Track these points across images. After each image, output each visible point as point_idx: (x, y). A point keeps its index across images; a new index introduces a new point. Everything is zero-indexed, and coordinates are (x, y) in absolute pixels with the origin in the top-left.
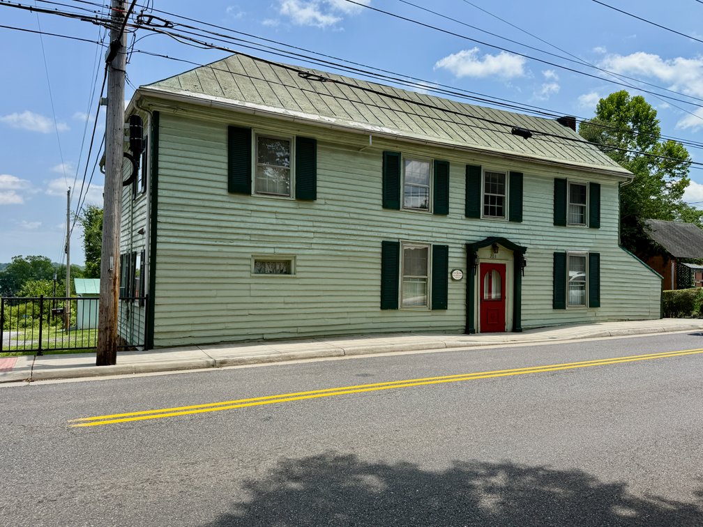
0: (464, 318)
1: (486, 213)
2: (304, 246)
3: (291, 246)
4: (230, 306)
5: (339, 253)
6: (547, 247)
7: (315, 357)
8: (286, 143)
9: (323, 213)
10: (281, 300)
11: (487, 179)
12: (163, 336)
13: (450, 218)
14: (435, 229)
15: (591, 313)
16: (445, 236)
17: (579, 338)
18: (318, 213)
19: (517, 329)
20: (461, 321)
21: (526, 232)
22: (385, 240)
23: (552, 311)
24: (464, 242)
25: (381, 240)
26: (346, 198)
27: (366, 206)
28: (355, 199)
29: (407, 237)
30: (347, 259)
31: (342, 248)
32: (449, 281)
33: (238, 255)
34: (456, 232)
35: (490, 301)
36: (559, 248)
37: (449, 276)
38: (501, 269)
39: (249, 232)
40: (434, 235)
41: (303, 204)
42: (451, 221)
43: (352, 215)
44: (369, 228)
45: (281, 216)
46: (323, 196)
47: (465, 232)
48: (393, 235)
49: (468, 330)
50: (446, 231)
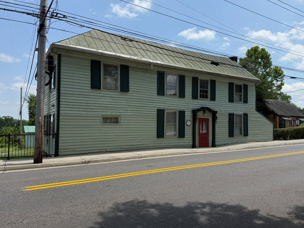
0: (192, 141)
1: (201, 97)
2: (124, 111)
3: (118, 111)
4: (92, 137)
5: (139, 114)
6: (226, 111)
7: (129, 159)
8: (116, 67)
9: (132, 97)
10: (114, 134)
11: (201, 83)
12: (63, 151)
13: (186, 99)
14: (179, 104)
15: (244, 139)
16: (183, 107)
17: (240, 149)
18: (130, 97)
19: (214, 145)
20: (191, 143)
21: (217, 105)
22: (159, 108)
23: (228, 138)
24: (192, 109)
25: (157, 108)
26: (142, 91)
27: (150, 94)
28: (146, 91)
29: (168, 107)
30: (142, 117)
31: (140, 112)
32: (186, 126)
33: (95, 115)
34: (188, 105)
35: (203, 134)
36: (231, 111)
37: (185, 123)
38: (207, 120)
39: (100, 105)
40: (179, 106)
41: (123, 93)
42: (186, 100)
43: (144, 98)
44: (151, 104)
45: (114, 99)
46: (132, 90)
47: (192, 105)
48: (162, 106)
49: (194, 146)
50: (184, 104)
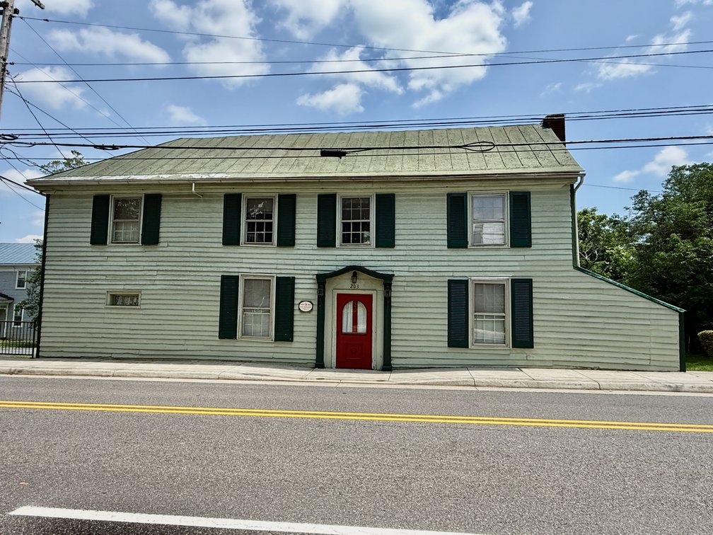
0: (314, 352)
1: (346, 239)
2: (149, 283)
3: (137, 283)
4: (89, 330)
5: (179, 287)
6: (435, 274)
8: (137, 201)
9: (166, 254)
10: (128, 327)
11: (344, 206)
13: (299, 249)
14: (279, 261)
15: (519, 355)
16: (292, 267)
18: (161, 254)
19: (387, 367)
20: (311, 355)
21: (403, 258)
22: (225, 274)
23: (447, 350)
24: (316, 273)
25: (220, 274)
26: (186, 240)
27: (206, 245)
28: (195, 240)
29: (248, 270)
30: (186, 292)
31: (182, 283)
32: (296, 312)
33: (96, 291)
34: (305, 262)
35: (355, 335)
36: (456, 274)
37: (296, 307)
38: (367, 300)
39: (105, 273)
40: (279, 267)
41: (149, 248)
42: (299, 252)
43: (192, 254)
44: (208, 265)
45: (131, 259)
46: (166, 240)
47: (316, 263)
48: (232, 269)
49: (319, 364)
50: (294, 262)
